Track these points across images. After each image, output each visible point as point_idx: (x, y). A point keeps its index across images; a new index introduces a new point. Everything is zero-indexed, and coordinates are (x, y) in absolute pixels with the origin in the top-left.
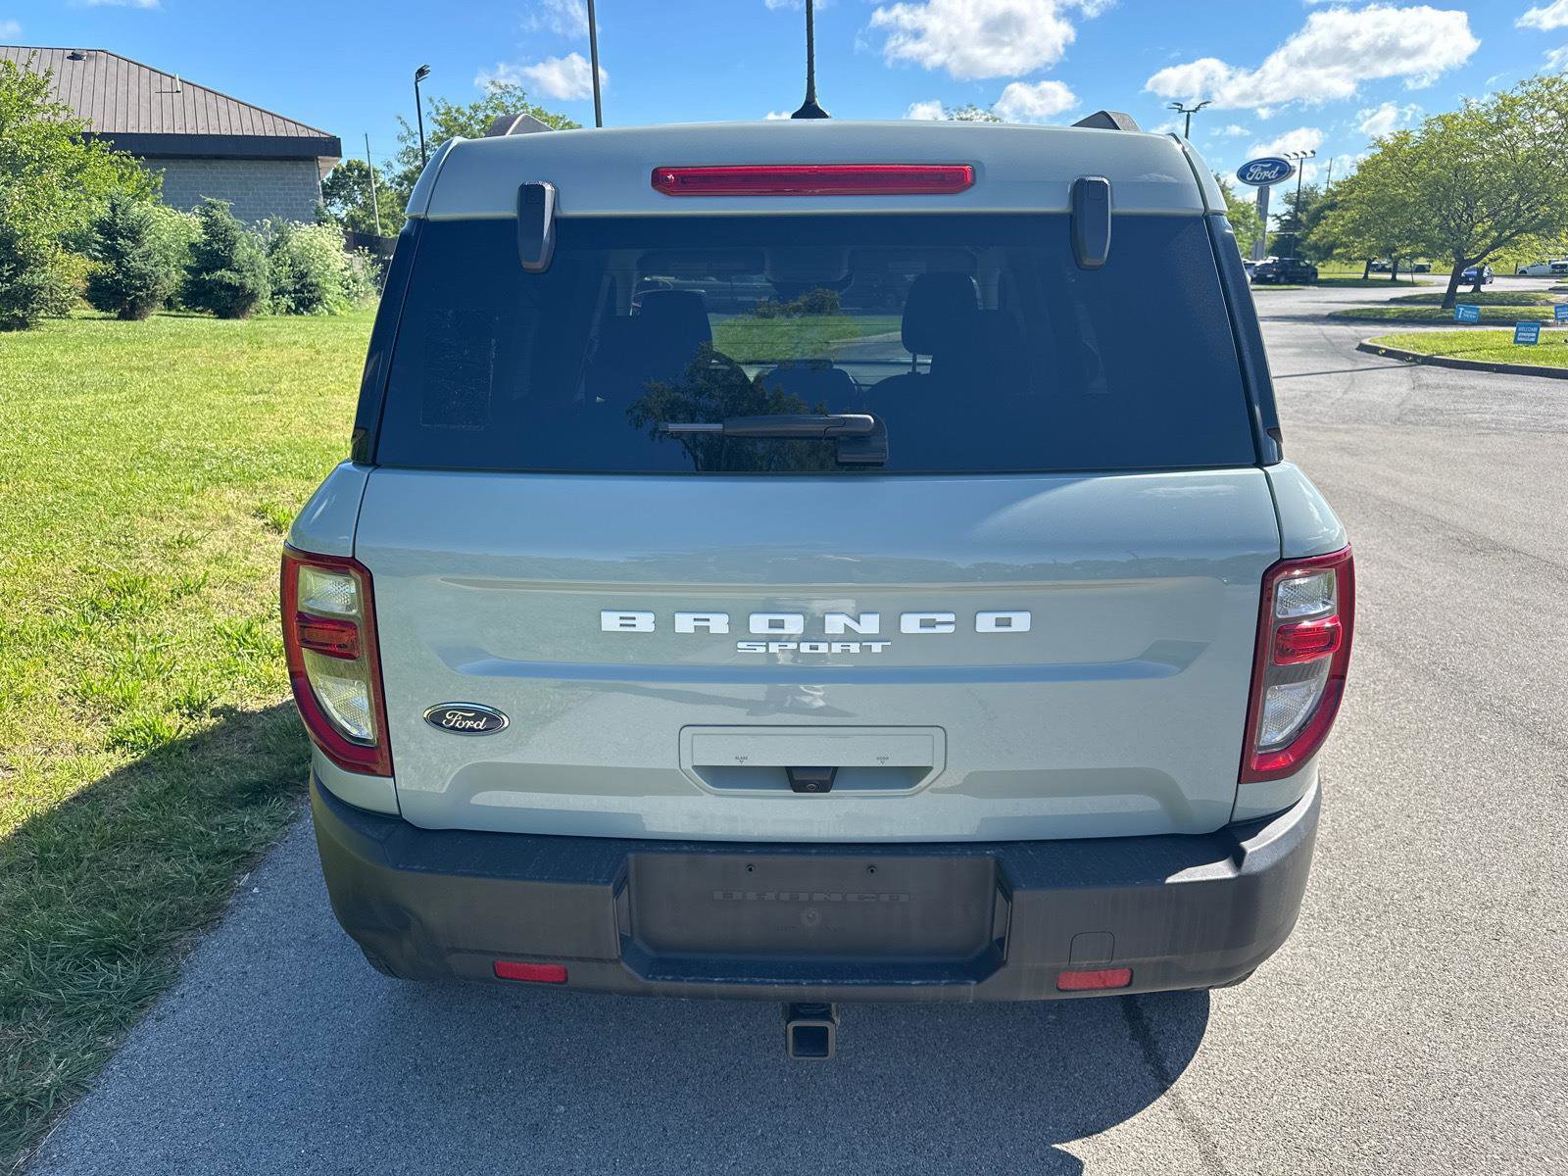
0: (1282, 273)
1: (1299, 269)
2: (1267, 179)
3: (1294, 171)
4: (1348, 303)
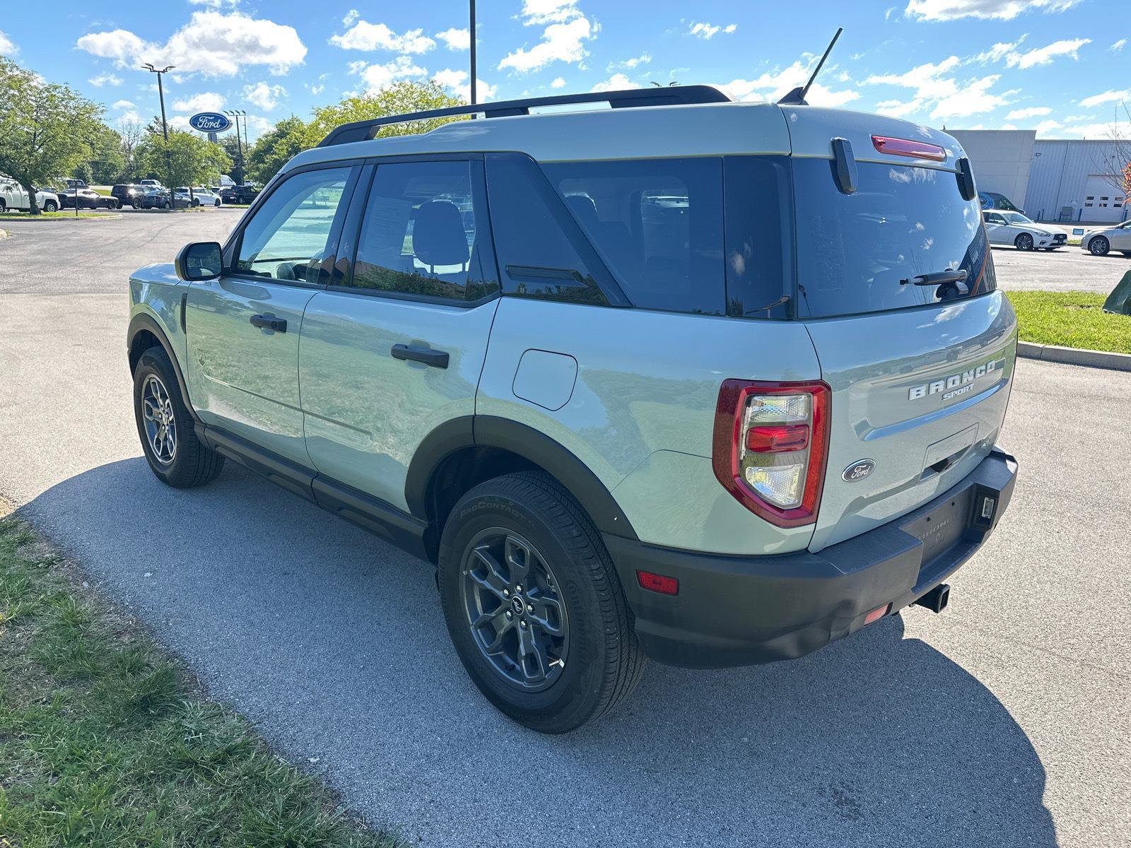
0: (240, 196)
1: (251, 194)
2: (212, 128)
3: (232, 124)
4: (313, 219)
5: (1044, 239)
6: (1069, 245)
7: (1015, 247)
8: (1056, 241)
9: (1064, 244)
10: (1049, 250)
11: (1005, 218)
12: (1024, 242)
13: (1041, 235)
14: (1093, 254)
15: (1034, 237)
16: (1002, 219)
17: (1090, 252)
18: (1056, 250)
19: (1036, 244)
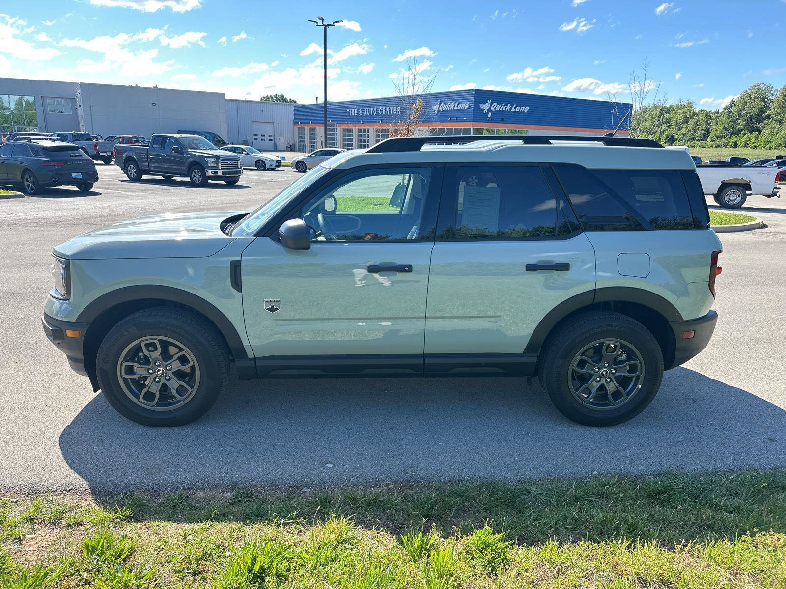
5: (272, 163)
6: (283, 166)
7: (256, 168)
8: (277, 165)
9: (280, 166)
10: (273, 170)
11: (245, 150)
12: (260, 165)
13: (269, 161)
14: (299, 172)
15: (266, 162)
16: (244, 151)
17: (297, 171)
18: (277, 169)
19: (268, 166)
